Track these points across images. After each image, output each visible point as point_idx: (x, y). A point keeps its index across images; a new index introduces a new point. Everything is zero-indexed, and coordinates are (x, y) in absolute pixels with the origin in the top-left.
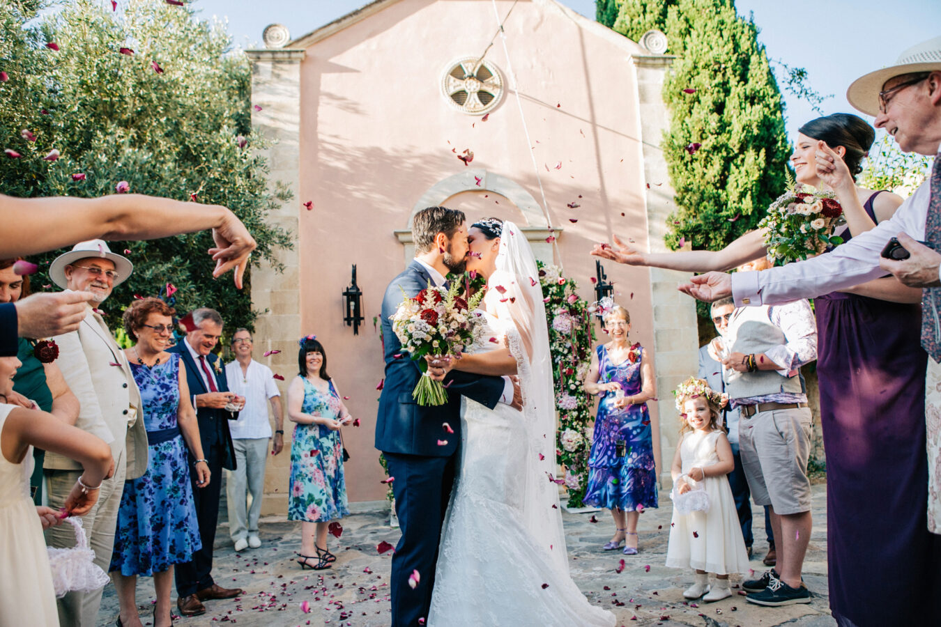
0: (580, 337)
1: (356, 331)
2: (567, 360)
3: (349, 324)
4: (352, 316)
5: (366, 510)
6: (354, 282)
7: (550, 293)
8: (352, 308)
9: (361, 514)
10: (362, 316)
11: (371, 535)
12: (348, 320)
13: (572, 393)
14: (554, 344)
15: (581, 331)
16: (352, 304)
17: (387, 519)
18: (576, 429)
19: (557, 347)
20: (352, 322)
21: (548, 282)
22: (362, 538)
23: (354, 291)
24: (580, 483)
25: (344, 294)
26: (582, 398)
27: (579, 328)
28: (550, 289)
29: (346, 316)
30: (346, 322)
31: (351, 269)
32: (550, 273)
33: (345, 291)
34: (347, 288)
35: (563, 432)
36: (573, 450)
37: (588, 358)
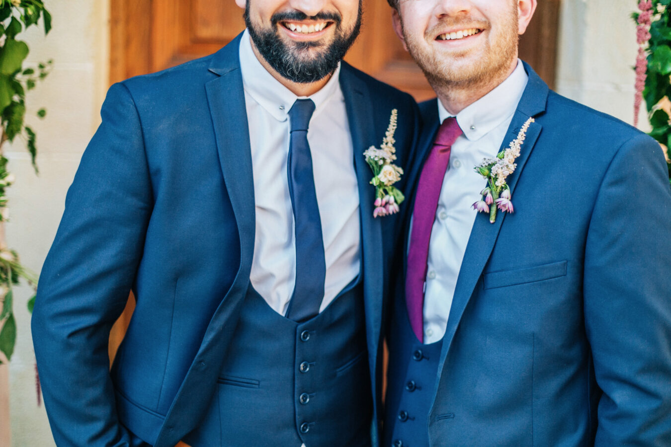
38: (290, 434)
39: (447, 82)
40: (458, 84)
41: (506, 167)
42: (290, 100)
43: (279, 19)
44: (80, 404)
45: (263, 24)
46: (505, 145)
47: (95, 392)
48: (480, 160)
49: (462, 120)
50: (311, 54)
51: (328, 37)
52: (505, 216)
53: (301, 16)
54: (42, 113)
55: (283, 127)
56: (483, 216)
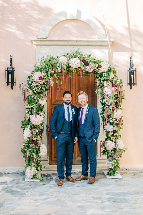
0: (116, 98)
1: (12, 88)
2: (110, 108)
3: (8, 85)
4: (10, 81)
5: (15, 172)
6: (11, 65)
7: (103, 76)
8: (10, 77)
9: (13, 173)
10: (14, 81)
11: (16, 185)
12: (8, 83)
13: (111, 124)
14: (104, 100)
15: (117, 95)
16: (10, 75)
17: (24, 177)
18: (112, 140)
19: (106, 101)
20: (10, 84)
21: (103, 71)
22: (12, 187)
23: (11, 69)
24: (112, 165)
25: (6, 70)
26: (116, 126)
27: (116, 93)
28: (103, 74)
29: (7, 82)
30: (7, 84)
31: (10, 58)
32: (104, 66)
33: (7, 69)
34: (8, 68)
35: (106, 141)
36: (110, 150)
37: (120, 108)
38: (68, 130)
39: (82, 105)
40: (83, 105)
41: (87, 111)
42: (67, 107)
43: (66, 101)
44: (54, 128)
45: (65, 101)
46: (87, 109)
47: (55, 128)
48: (85, 111)
49: (84, 108)
50: (68, 103)
51: (69, 102)
52: (87, 114)
53: (68, 101)
54: (45, 109)
55: (67, 108)
56: (86, 114)
